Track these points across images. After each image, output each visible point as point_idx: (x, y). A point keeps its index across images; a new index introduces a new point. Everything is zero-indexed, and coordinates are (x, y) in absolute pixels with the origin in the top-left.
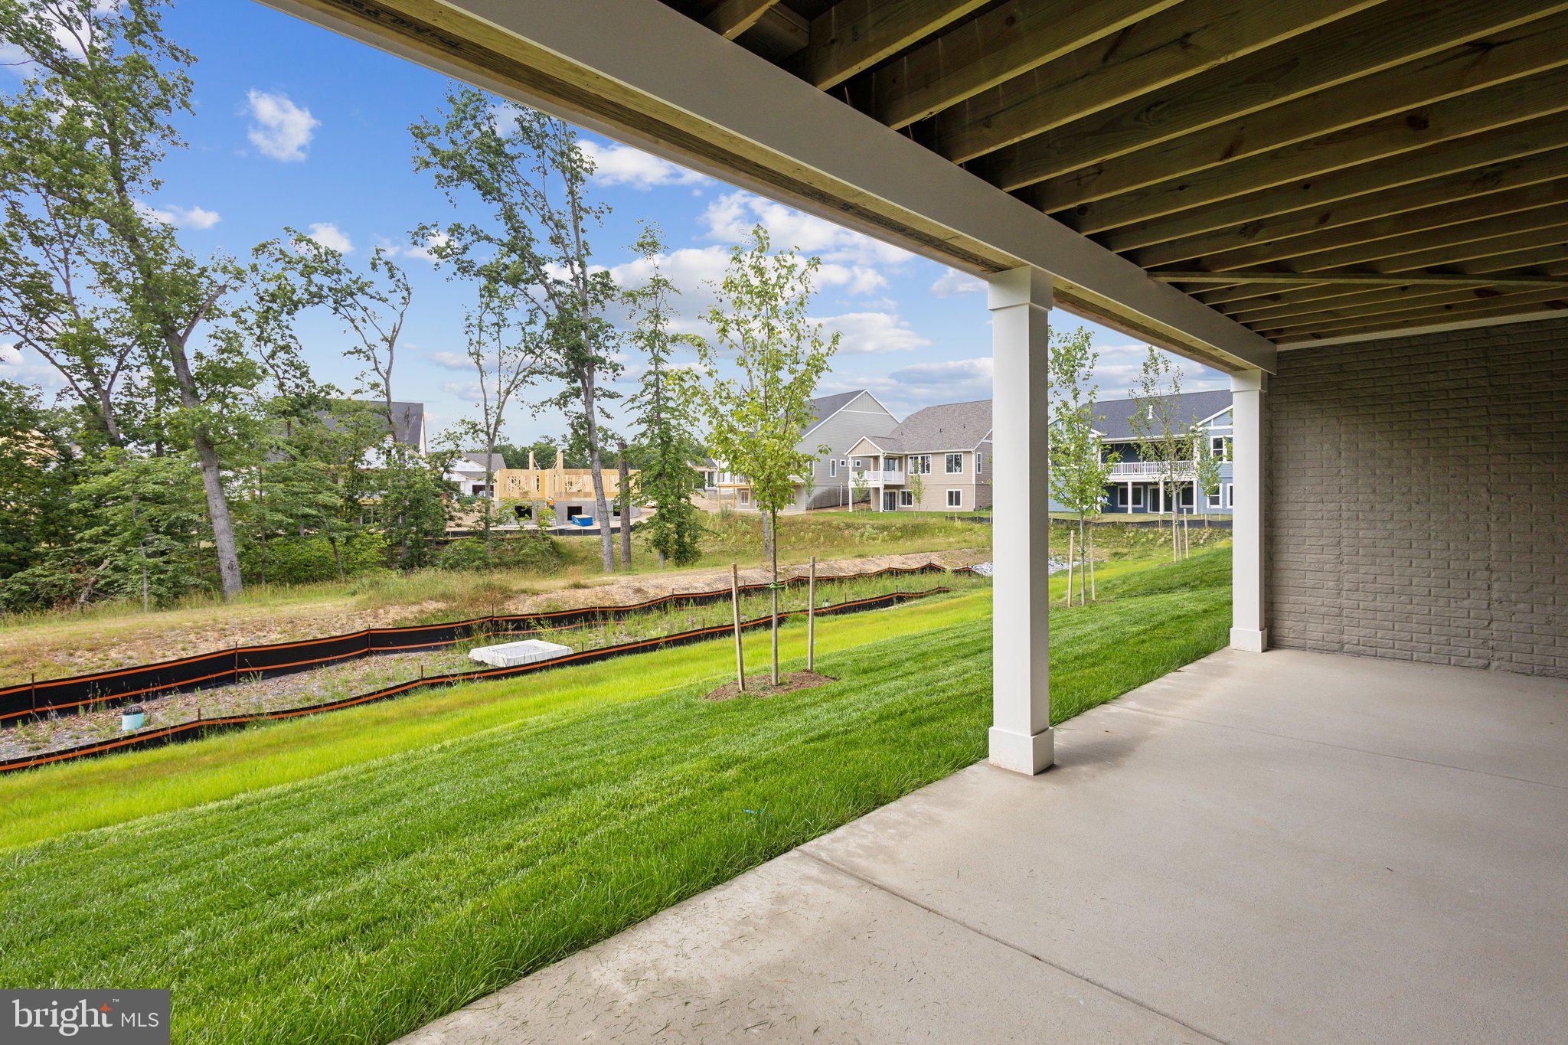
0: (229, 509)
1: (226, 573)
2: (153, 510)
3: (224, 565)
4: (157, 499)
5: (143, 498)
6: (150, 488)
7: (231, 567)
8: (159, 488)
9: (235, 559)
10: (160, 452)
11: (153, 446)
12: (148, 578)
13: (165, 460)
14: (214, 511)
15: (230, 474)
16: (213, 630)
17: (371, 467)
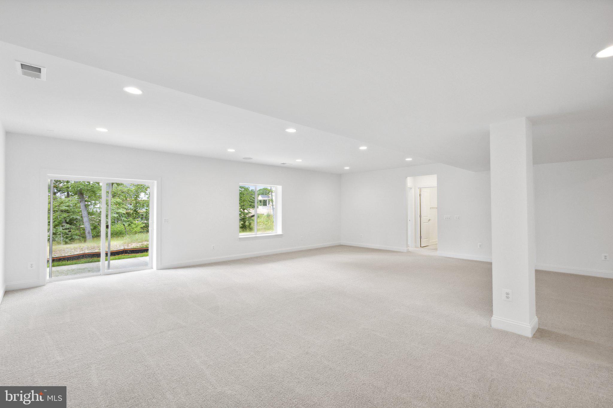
0: (89, 214)
1: (87, 234)
2: (65, 215)
3: (87, 232)
4: (67, 211)
5: (62, 211)
6: (64, 208)
7: (89, 233)
8: (67, 208)
9: (90, 230)
10: (68, 196)
11: (66, 194)
12: (63, 236)
13: (70, 198)
14: (83, 215)
15: (89, 203)
16: (79, 249)
17: (142, 199)
